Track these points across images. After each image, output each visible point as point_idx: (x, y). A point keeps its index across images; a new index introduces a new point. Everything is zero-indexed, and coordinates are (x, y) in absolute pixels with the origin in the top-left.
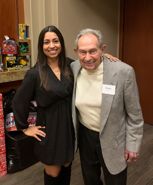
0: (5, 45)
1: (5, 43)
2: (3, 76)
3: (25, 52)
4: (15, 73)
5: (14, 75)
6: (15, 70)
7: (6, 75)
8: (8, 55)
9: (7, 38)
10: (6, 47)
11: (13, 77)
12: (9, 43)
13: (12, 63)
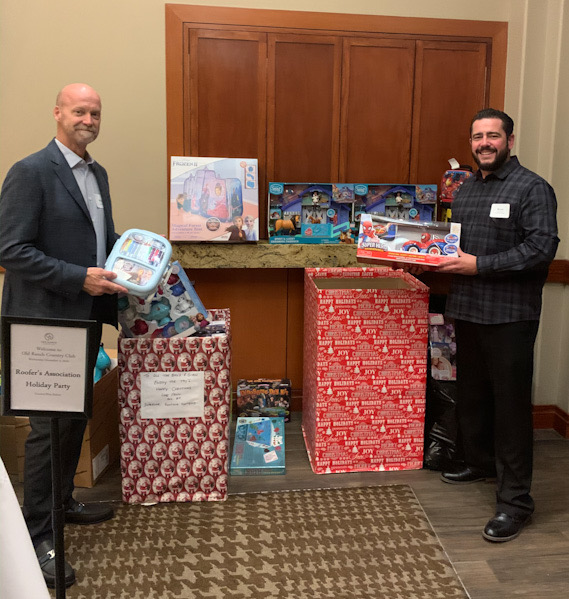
0: (448, 182)
1: (447, 177)
9: (455, 165)
10: (450, 186)
12: (457, 177)
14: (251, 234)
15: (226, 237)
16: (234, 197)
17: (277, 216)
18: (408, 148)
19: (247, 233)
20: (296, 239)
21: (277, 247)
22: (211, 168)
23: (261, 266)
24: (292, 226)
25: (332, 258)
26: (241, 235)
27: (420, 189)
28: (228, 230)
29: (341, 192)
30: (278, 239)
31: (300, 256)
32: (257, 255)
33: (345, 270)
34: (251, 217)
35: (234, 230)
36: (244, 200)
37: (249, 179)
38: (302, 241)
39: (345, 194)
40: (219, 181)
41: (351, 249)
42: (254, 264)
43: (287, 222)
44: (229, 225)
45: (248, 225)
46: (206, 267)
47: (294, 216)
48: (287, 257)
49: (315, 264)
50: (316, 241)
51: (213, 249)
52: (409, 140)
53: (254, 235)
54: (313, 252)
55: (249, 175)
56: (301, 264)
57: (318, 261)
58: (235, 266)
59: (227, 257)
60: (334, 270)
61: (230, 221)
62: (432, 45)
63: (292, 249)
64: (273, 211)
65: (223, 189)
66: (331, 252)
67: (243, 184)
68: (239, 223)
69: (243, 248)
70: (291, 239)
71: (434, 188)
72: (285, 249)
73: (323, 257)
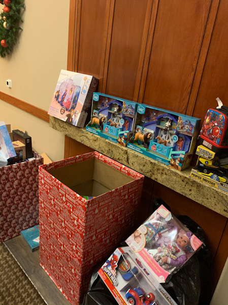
0: (207, 120)
1: (208, 114)
5: (194, 188)
6: (205, 180)
7: (180, 180)
9: (220, 104)
10: (208, 124)
11: (192, 192)
12: (214, 118)
13: (204, 163)
14: (74, 122)
16: (75, 97)
17: (96, 115)
18: (191, 81)
19: (73, 120)
20: (97, 132)
21: (87, 133)
23: (80, 141)
24: (99, 123)
25: (111, 151)
26: (71, 120)
28: (67, 116)
30: (89, 129)
31: (97, 143)
32: (79, 134)
33: (113, 162)
34: (78, 111)
36: (78, 100)
37: (85, 88)
38: (99, 134)
39: (130, 110)
41: (120, 150)
42: (78, 139)
43: (97, 120)
45: (75, 116)
47: (102, 118)
48: (91, 141)
49: (102, 152)
50: (106, 137)
53: (76, 122)
54: (102, 143)
56: (97, 148)
57: (104, 150)
60: (108, 159)
63: (93, 137)
65: (73, 92)
66: (110, 147)
67: (81, 91)
70: (94, 131)
71: (194, 122)
72: (90, 135)
73: (107, 149)
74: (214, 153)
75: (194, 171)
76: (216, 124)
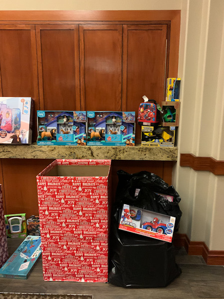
0: (142, 110)
1: (141, 106)
2: (133, 151)
3: (169, 121)
4: (150, 150)
5: (147, 152)
6: (151, 145)
7: (137, 151)
8: (144, 123)
9: (146, 99)
10: (143, 112)
11: (147, 155)
12: (146, 107)
13: (148, 135)
14: (24, 140)
15: (10, 141)
16: (16, 119)
17: (43, 129)
18: (120, 90)
19: (21, 139)
20: (52, 143)
21: (41, 147)
22: (5, 103)
23: (33, 158)
24: (51, 135)
25: (73, 153)
26: (18, 140)
27: (125, 114)
28: (11, 137)
29: (79, 116)
30: (42, 143)
31: (55, 152)
32: (30, 151)
33: (79, 160)
34: (25, 130)
35: (15, 138)
36: (21, 120)
37: (25, 108)
38: (55, 144)
39: (81, 117)
40: (8, 110)
41: (83, 149)
42: (29, 156)
43: (48, 133)
44: (12, 135)
45: (23, 135)
46: (3, 157)
47: (52, 130)
48: (47, 153)
49: (63, 157)
50: (64, 144)
51: (6, 148)
52: (120, 85)
53: (25, 140)
54: (61, 150)
55: (26, 107)
56: (55, 157)
57: (64, 155)
58: (19, 157)
59: (14, 152)
60: (73, 161)
61: (12, 133)
62: (133, 27)
63: (49, 148)
64: (40, 127)
65: (10, 114)
66: (72, 150)
67: (22, 112)
68: (17, 134)
69: (22, 147)
70: (49, 143)
71: (134, 114)
72: (45, 148)
73: (68, 153)
74: (153, 127)
75: (143, 143)
76: (149, 110)
